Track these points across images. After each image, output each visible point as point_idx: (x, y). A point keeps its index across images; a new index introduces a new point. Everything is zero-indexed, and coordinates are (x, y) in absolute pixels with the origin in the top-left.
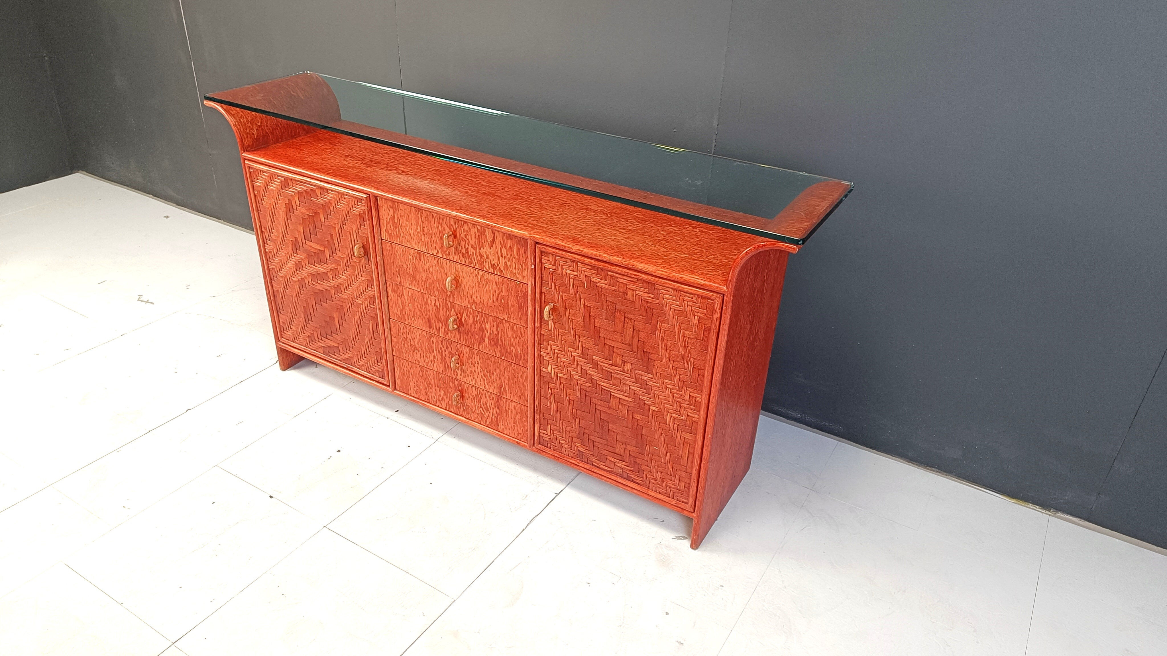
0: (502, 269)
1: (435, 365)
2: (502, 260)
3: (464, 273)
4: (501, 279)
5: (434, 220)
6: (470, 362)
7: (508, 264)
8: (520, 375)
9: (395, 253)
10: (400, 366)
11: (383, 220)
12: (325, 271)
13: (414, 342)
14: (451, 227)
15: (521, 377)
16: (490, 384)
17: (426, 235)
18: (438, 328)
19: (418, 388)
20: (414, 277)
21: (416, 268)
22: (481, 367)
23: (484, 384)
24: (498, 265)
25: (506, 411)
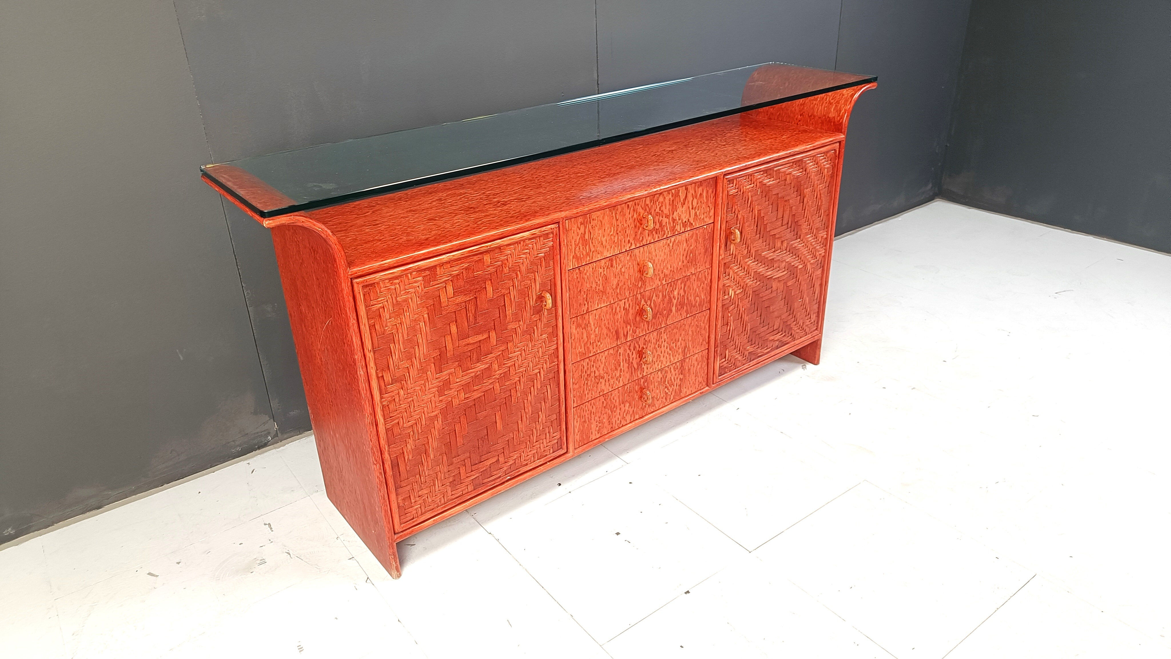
0: (692, 222)
1: (621, 379)
2: (693, 212)
3: (657, 250)
4: (691, 233)
5: (629, 211)
6: (657, 346)
7: (698, 214)
8: (702, 321)
9: (583, 278)
10: (580, 417)
11: (571, 245)
12: (487, 366)
13: (599, 371)
14: (647, 207)
15: (703, 323)
16: (676, 353)
17: (619, 233)
18: (625, 333)
19: (600, 425)
20: (604, 292)
21: (606, 279)
22: (667, 343)
23: (670, 358)
24: (689, 220)
25: (689, 370)
